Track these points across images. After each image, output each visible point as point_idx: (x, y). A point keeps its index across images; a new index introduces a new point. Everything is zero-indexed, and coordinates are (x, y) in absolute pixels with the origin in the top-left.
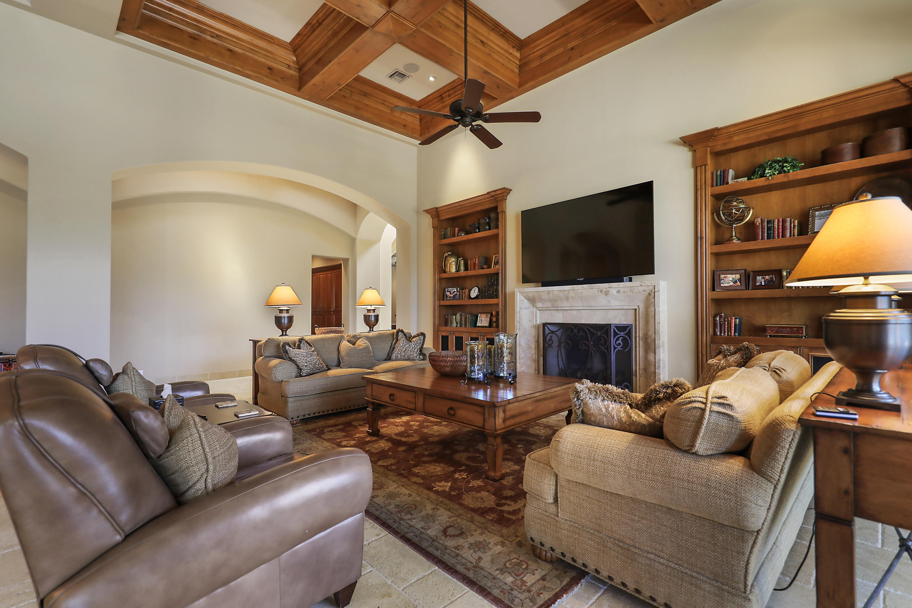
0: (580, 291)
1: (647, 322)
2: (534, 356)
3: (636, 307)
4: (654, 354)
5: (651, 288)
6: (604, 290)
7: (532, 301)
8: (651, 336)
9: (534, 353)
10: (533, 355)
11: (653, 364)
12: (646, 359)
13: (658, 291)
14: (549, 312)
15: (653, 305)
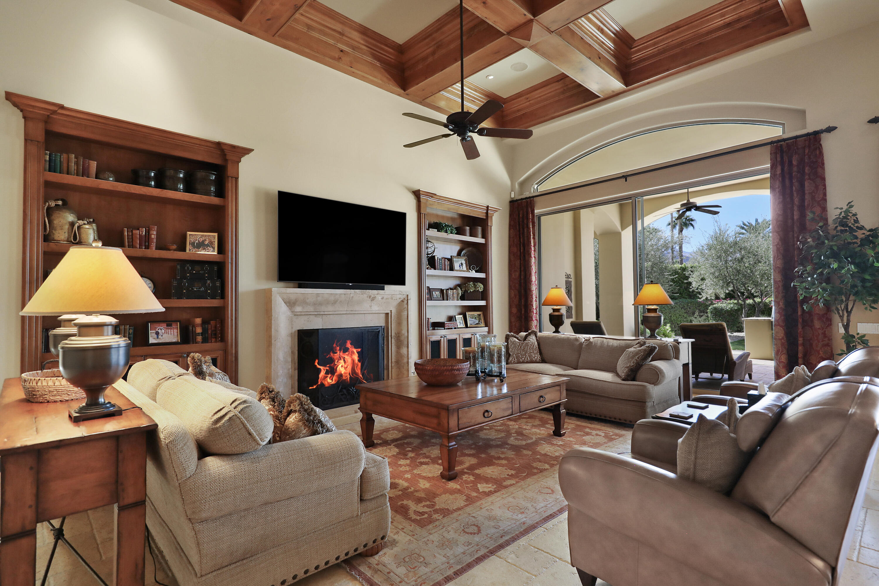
0: (351, 295)
1: (399, 323)
2: (291, 370)
3: (389, 312)
4: (406, 348)
5: (405, 296)
6: (372, 296)
7: (290, 304)
8: (404, 334)
9: (290, 367)
10: (289, 370)
11: (406, 356)
12: (398, 353)
13: (410, 299)
14: (306, 318)
15: (406, 309)
